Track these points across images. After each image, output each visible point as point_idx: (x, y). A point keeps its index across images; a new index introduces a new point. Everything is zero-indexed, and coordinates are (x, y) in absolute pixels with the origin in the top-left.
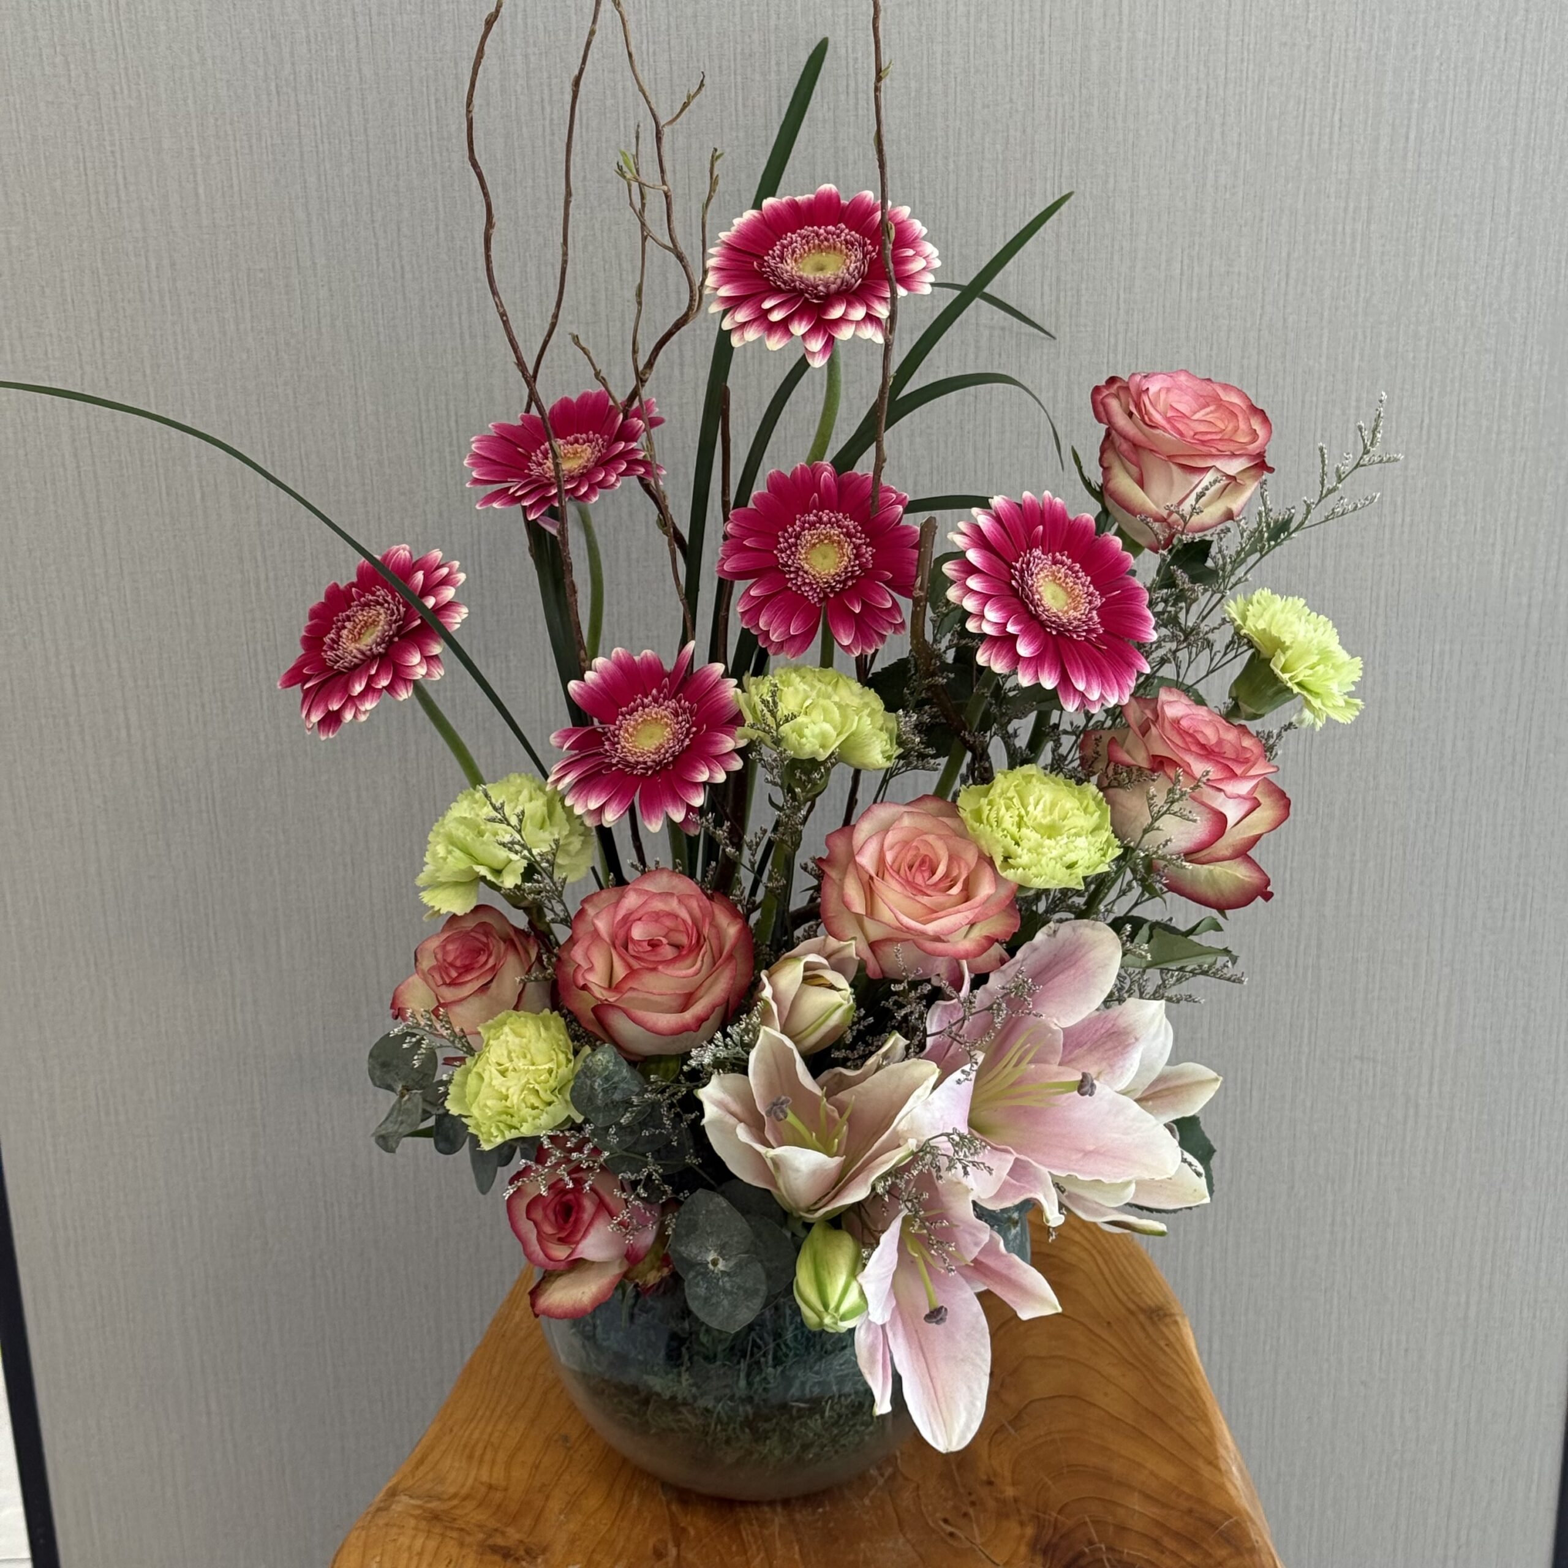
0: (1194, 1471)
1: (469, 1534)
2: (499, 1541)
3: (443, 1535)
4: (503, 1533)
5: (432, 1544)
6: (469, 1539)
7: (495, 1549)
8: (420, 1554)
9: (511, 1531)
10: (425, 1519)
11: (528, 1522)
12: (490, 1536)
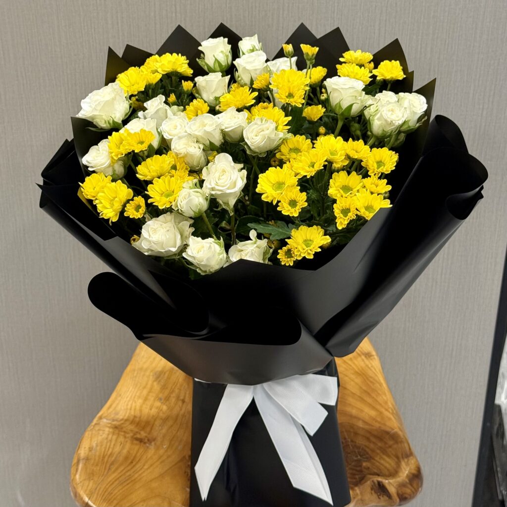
0: (381, 413)
1: (128, 433)
2: (138, 436)
3: (119, 434)
4: (140, 433)
5: (115, 437)
6: (127, 435)
7: (137, 439)
8: (111, 441)
9: (142, 433)
10: (112, 428)
11: (148, 429)
12: (135, 434)
